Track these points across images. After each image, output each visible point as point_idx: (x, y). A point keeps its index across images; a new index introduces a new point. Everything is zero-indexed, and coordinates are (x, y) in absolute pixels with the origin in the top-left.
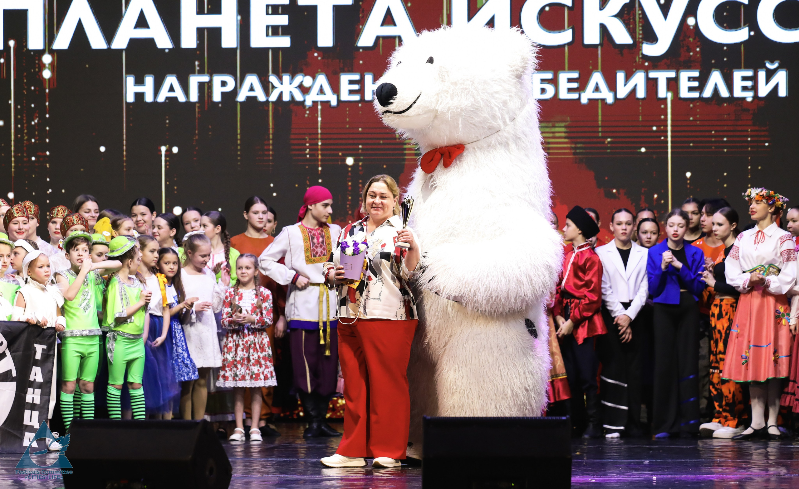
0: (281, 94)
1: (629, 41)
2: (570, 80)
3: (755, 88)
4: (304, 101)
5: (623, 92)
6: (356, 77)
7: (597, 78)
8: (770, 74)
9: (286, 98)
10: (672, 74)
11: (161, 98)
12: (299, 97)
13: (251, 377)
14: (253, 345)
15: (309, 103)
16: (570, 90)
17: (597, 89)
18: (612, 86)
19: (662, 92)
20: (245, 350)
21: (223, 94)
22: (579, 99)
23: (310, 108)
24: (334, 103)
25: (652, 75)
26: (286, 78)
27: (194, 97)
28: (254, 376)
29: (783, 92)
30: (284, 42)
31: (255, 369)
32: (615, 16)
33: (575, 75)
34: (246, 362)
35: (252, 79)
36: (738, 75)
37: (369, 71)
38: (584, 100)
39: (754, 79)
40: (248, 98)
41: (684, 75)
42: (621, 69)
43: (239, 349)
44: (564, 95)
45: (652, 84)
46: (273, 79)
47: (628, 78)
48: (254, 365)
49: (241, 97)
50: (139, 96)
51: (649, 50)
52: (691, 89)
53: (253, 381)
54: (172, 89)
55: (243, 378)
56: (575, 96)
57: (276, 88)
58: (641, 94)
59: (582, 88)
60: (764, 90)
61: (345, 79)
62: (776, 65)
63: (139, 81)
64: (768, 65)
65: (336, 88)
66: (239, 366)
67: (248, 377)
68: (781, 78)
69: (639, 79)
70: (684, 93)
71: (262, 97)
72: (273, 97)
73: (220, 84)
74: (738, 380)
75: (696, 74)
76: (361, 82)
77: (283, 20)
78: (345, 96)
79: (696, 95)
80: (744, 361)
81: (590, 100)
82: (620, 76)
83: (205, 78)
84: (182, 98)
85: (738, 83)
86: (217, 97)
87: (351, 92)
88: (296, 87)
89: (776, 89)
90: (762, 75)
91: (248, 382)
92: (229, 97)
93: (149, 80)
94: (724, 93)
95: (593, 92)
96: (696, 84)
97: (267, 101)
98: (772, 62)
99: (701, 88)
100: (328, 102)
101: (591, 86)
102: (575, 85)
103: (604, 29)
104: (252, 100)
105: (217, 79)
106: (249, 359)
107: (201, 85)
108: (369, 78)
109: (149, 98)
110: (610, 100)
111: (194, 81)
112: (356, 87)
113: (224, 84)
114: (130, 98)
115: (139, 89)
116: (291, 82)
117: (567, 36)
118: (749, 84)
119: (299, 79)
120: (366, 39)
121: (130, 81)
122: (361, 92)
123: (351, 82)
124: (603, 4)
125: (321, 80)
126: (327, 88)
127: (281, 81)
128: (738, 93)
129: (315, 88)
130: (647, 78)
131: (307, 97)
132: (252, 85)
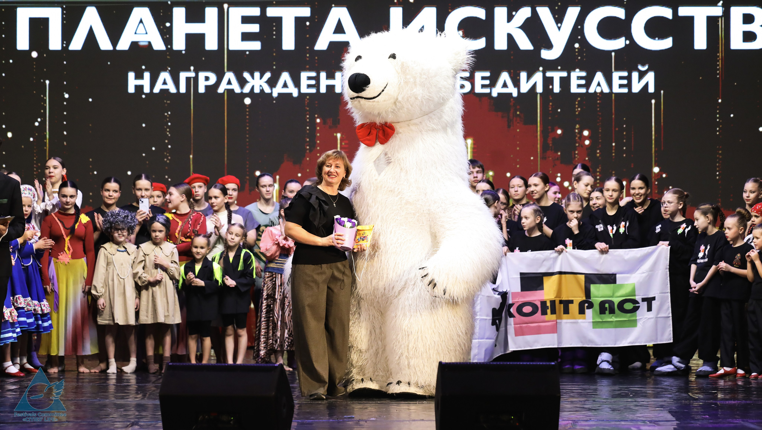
0: (253, 88)
1: (531, 48)
2: (483, 78)
3: (629, 85)
4: (272, 92)
5: (525, 88)
6: (313, 74)
7: (505, 76)
8: (642, 75)
9: (257, 90)
10: (564, 74)
11: (156, 90)
12: (267, 90)
15: (275, 95)
16: (483, 86)
17: (505, 85)
18: (517, 83)
19: (557, 89)
21: (207, 87)
22: (491, 93)
23: (276, 98)
24: (295, 94)
25: (549, 74)
26: (257, 74)
27: (183, 89)
29: (651, 89)
30: (256, 46)
32: (519, 27)
33: (487, 74)
35: (229, 75)
36: (616, 75)
37: (323, 70)
38: (494, 94)
39: (629, 78)
40: (226, 90)
41: (574, 75)
42: (523, 70)
44: (478, 90)
45: (548, 82)
46: (246, 75)
47: (529, 77)
49: (221, 90)
50: (139, 88)
51: (546, 55)
52: (579, 86)
54: (165, 83)
56: (487, 91)
57: (249, 82)
58: (540, 89)
59: (493, 84)
60: (636, 88)
61: (304, 75)
62: (646, 68)
63: (139, 76)
64: (640, 68)
65: (297, 83)
68: (650, 77)
69: (538, 77)
70: (574, 89)
71: (238, 90)
72: (247, 89)
73: (204, 79)
75: (584, 74)
76: (317, 79)
77: (255, 28)
78: (304, 90)
79: (583, 90)
81: (499, 94)
82: (523, 75)
83: (192, 74)
84: (173, 90)
85: (616, 81)
86: (202, 90)
87: (309, 86)
88: (265, 82)
89: (646, 86)
90: (635, 75)
92: (212, 89)
93: (147, 75)
94: (605, 89)
95: (502, 87)
96: (583, 82)
97: (242, 92)
98: (643, 65)
99: (587, 85)
100: (291, 94)
101: (500, 83)
102: (487, 82)
103: (510, 37)
104: (230, 92)
105: (202, 75)
107: (188, 79)
108: (323, 75)
109: (147, 90)
110: (515, 94)
111: (183, 76)
112: (313, 82)
113: (207, 79)
114: (131, 89)
115: (139, 82)
116: (261, 78)
117: (481, 43)
118: (625, 82)
119: (268, 75)
120: (322, 44)
121: (131, 75)
122: (317, 86)
123: (309, 78)
124: (510, 18)
125: (285, 76)
126: (290, 83)
127: (253, 78)
128: (616, 89)
129: (281, 83)
130: (544, 77)
131: (274, 89)
132: (229, 80)
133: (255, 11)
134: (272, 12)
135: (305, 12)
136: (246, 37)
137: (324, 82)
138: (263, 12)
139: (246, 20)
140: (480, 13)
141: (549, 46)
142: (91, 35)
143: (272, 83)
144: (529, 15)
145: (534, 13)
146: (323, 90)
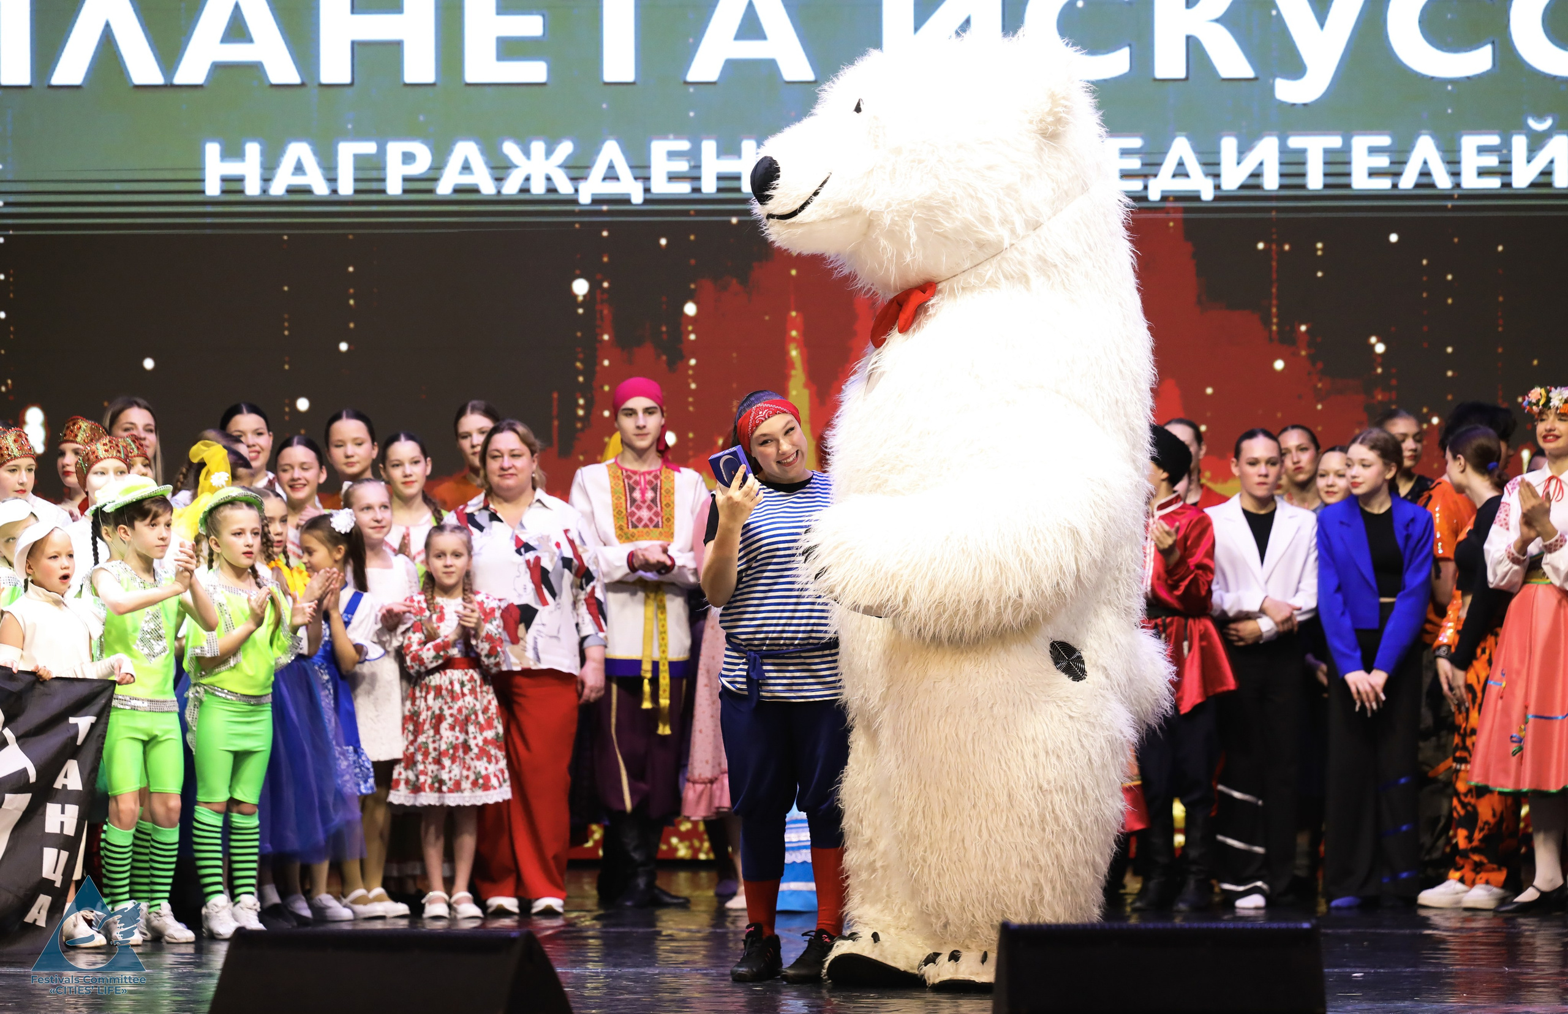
0: (527, 180)
1: (1246, 71)
2: (1125, 153)
3: (1504, 171)
4: (576, 193)
5: (1233, 178)
6: (684, 145)
7: (1181, 148)
8: (1536, 142)
9: (538, 187)
10: (1335, 142)
11: (277, 189)
12: (565, 187)
13: (475, 784)
14: (473, 717)
15: (585, 198)
16: (1126, 174)
17: (1181, 172)
18: (1212, 167)
19: (1315, 181)
20: (457, 729)
21: (407, 179)
22: (1145, 191)
23: (588, 208)
24: (637, 198)
25: (1295, 142)
26: (538, 147)
27: (346, 186)
28: (481, 781)
29: (1561, 180)
30: (535, 71)
31: (481, 766)
32: (1218, 21)
33: (1136, 142)
34: (460, 753)
35: (466, 150)
36: (1469, 143)
37: (709, 134)
38: (1154, 195)
39: (1504, 150)
40: (459, 188)
41: (1360, 144)
42: (1229, 131)
43: (444, 726)
45: (1292, 163)
46: (510, 149)
47: (1243, 151)
48: (479, 758)
49: (444, 188)
50: (232, 184)
51: (1287, 91)
52: (1374, 172)
53: (479, 792)
54: (299, 169)
55: (457, 787)
56: (1136, 185)
57: (516, 167)
58: (1271, 182)
59: (1148, 172)
60: (1523, 175)
61: (659, 149)
62: (1548, 123)
63: (232, 152)
64: (1532, 124)
65: (642, 172)
66: (447, 762)
67: (466, 785)
68: (1558, 149)
69: (1267, 150)
70: (1360, 181)
71: (488, 188)
72: (511, 188)
73: (400, 158)
74: (1502, 786)
75: (1385, 141)
76: (694, 155)
77: (531, 26)
78: (661, 186)
79: (1383, 184)
80: (1514, 747)
81: (1165, 194)
82: (1229, 146)
83: (369, 148)
84: (321, 189)
85: (1470, 160)
86: (394, 188)
87: (673, 176)
88: (558, 166)
89: (1548, 171)
90: (1519, 143)
91: (467, 794)
92: (420, 186)
93: (253, 150)
94: (1443, 181)
95: (1173, 177)
97: (499, 193)
98: (1540, 117)
99: (1395, 171)
100: (625, 198)
101: (1169, 165)
102: (1135, 164)
104: (466, 193)
105: (395, 150)
106: (467, 748)
107: (360, 161)
108: (709, 147)
109: (252, 188)
110: (1207, 194)
111: (347, 152)
112: (683, 166)
113: (408, 158)
114: (213, 188)
115: (232, 168)
116: (548, 155)
117: (1117, 63)
118: (1492, 161)
119: (565, 148)
120: (705, 67)
121: (212, 150)
122: (694, 175)
123: (673, 156)
125: (611, 152)
126: (623, 169)
127: (527, 153)
128: (1471, 181)
129: (599, 169)
130: (1284, 150)
131: (582, 186)
132: (466, 161)
136: (509, 48)
137: (712, 164)
141: (1296, 68)
142: (107, 41)
143: (577, 170)
146: (709, 186)
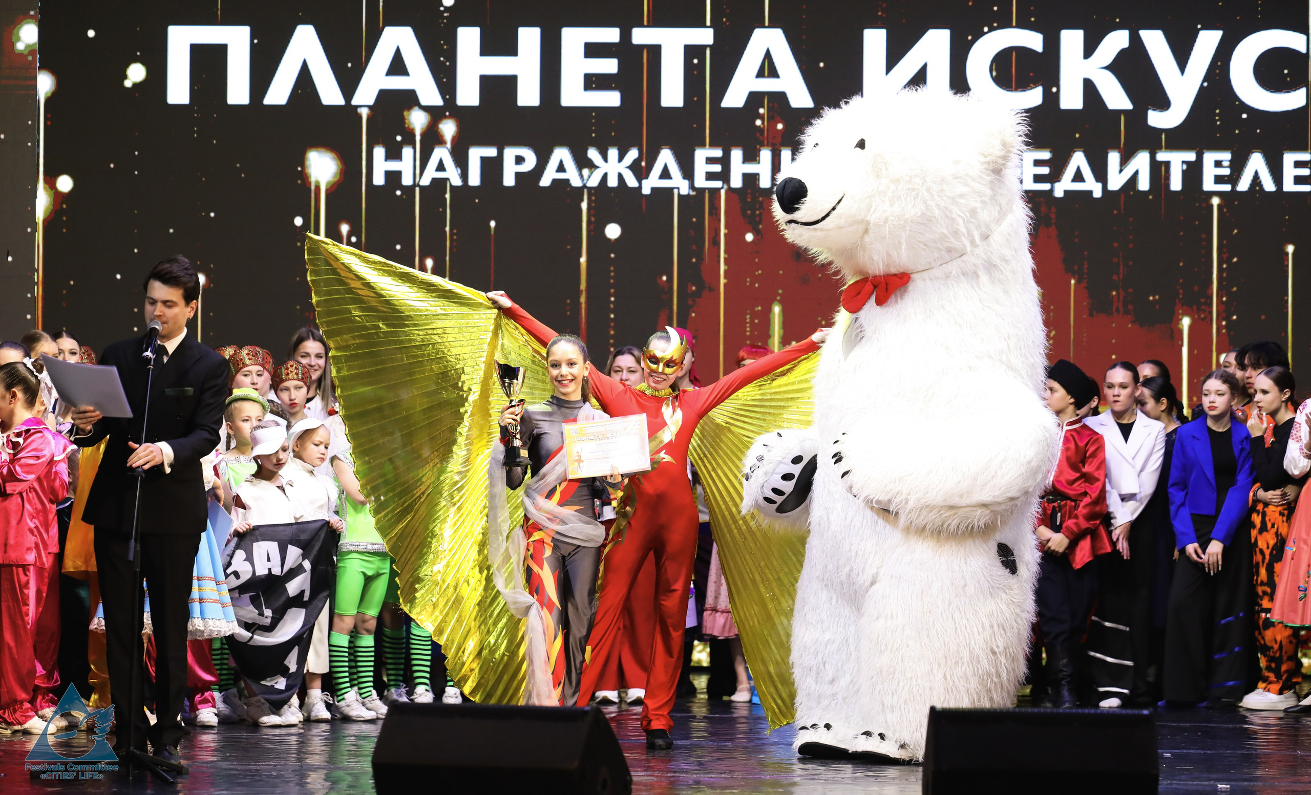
0: (605, 177)
1: (1128, 105)
2: (1038, 163)
4: (640, 187)
5: (1116, 181)
6: (718, 153)
7: (1079, 160)
9: (613, 182)
10: (1191, 156)
11: (425, 181)
12: (631, 181)
15: (646, 190)
16: (1038, 178)
17: (1078, 177)
18: (1101, 174)
19: (1176, 184)
21: (518, 175)
22: (1052, 190)
23: (648, 196)
24: (684, 190)
25: (1161, 156)
26: (613, 153)
27: (475, 179)
30: (611, 99)
32: (1107, 68)
33: (1046, 155)
35: (561, 154)
37: (737, 145)
38: (1059, 193)
40: (555, 181)
41: (1209, 158)
42: (1114, 148)
44: (1028, 185)
45: (1159, 171)
46: (593, 154)
47: (1124, 162)
49: (545, 181)
50: (393, 177)
51: (1156, 119)
52: (1219, 179)
54: (441, 167)
56: (1046, 187)
57: (597, 167)
58: (1144, 184)
59: (1055, 177)
61: (701, 155)
63: (394, 154)
65: (688, 172)
69: (1141, 162)
70: (1209, 184)
71: (576, 182)
72: (594, 181)
73: (514, 160)
75: (1226, 157)
76: (725, 161)
77: (610, 66)
78: (701, 182)
79: (1226, 187)
81: (1066, 192)
82: (1114, 158)
83: (492, 152)
84: (455, 180)
85: (1289, 172)
86: (509, 180)
87: (710, 176)
88: (627, 167)
92: (528, 180)
93: (407, 154)
94: (1269, 185)
95: (1073, 181)
96: (1225, 172)
97: (584, 186)
99: (1233, 179)
100: (675, 190)
101: (1069, 172)
102: (1045, 170)
103: (1089, 86)
104: (561, 185)
105: (510, 153)
107: (484, 160)
108: (737, 155)
109: (407, 180)
110: (1098, 193)
111: (476, 154)
112: (717, 168)
113: (519, 160)
114: (379, 180)
115: (393, 166)
116: (620, 159)
117: (1034, 97)
118: (1305, 172)
119: (633, 154)
120: (734, 98)
121: (379, 152)
122: (724, 176)
123: (710, 160)
124: (1089, 51)
125: (666, 157)
126: (674, 169)
127: (605, 159)
128: (1289, 186)
129: (657, 170)
130: (1153, 162)
131: (644, 182)
132: (561, 162)
133: (611, 35)
134: (641, 36)
135: (704, 36)
136: (593, 82)
137: (738, 167)
138: (626, 36)
139: (593, 50)
140: (1034, 41)
141: (1163, 103)
142: (305, 76)
143: (642, 169)
144: (1126, 44)
145: (1136, 41)
146: (736, 182)
